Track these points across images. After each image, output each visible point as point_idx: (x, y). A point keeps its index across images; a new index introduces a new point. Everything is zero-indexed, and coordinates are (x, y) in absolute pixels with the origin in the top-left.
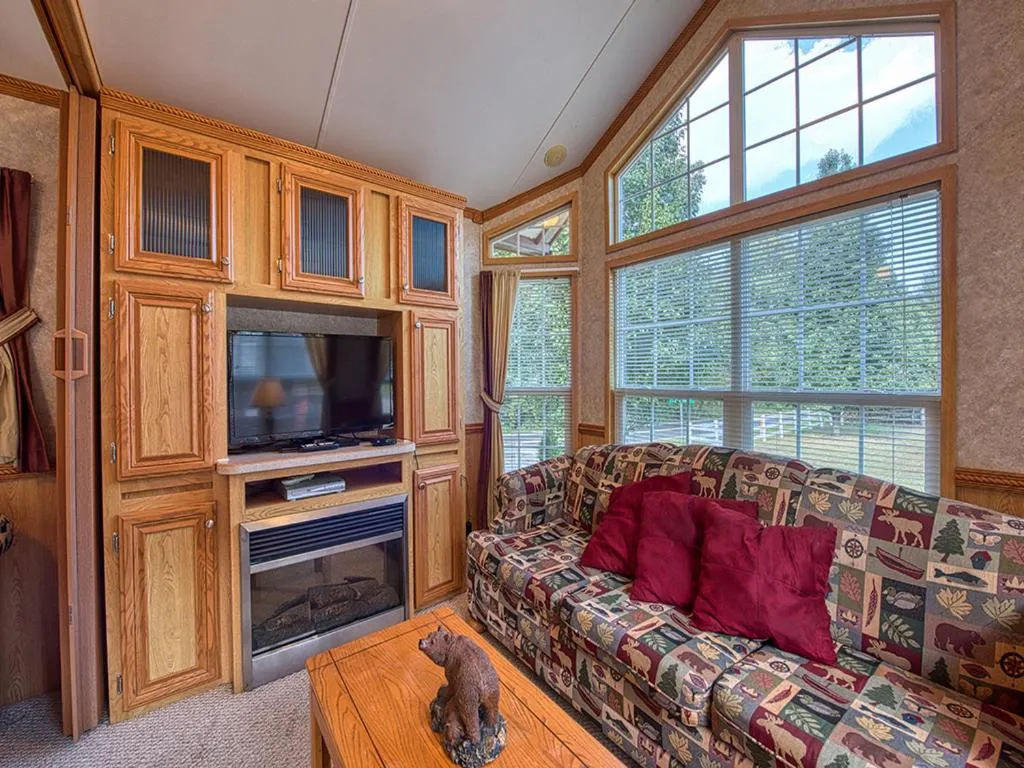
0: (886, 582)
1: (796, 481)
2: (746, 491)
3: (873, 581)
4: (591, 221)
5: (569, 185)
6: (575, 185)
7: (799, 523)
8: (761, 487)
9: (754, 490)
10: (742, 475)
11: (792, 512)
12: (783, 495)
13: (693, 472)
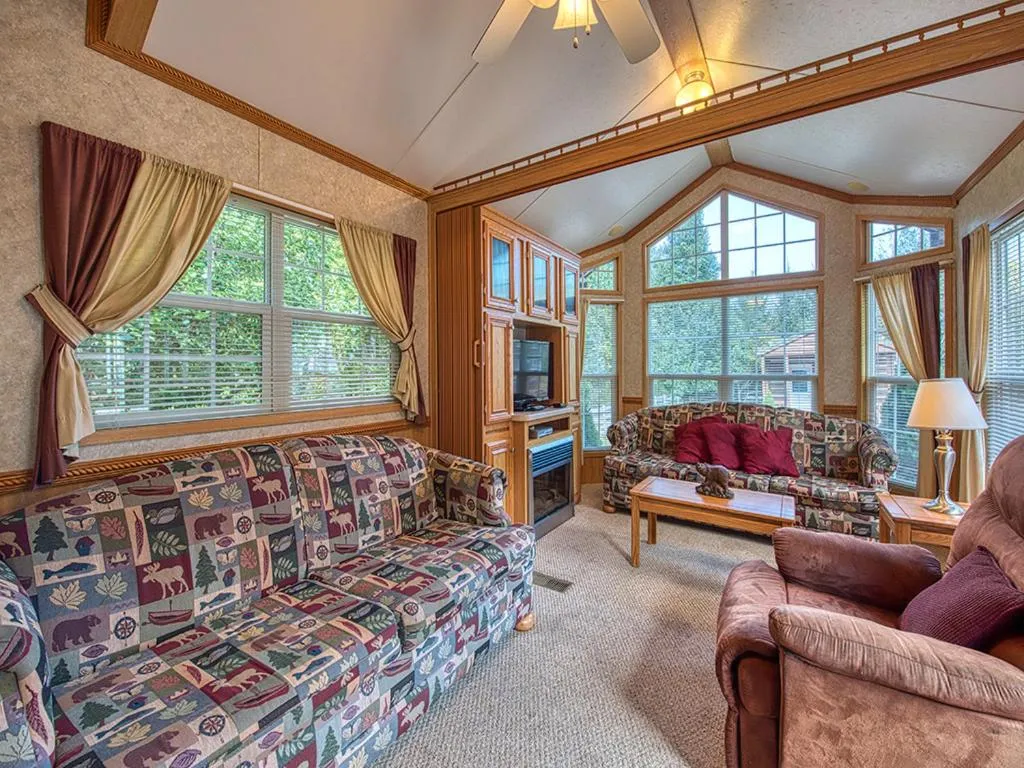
0: (812, 446)
1: (771, 413)
2: (749, 419)
3: (807, 446)
4: (631, 272)
5: (617, 247)
6: (621, 247)
7: (776, 429)
8: (757, 417)
9: (754, 418)
10: (747, 413)
11: (772, 426)
12: (768, 419)
13: (722, 414)
